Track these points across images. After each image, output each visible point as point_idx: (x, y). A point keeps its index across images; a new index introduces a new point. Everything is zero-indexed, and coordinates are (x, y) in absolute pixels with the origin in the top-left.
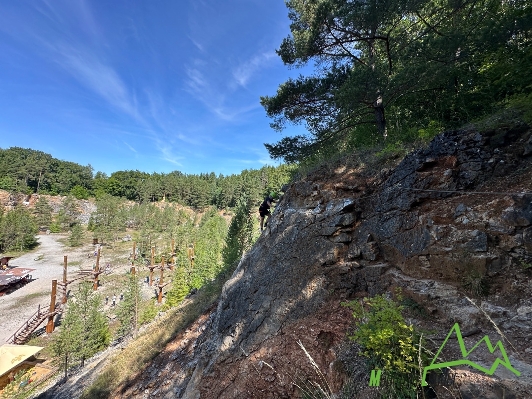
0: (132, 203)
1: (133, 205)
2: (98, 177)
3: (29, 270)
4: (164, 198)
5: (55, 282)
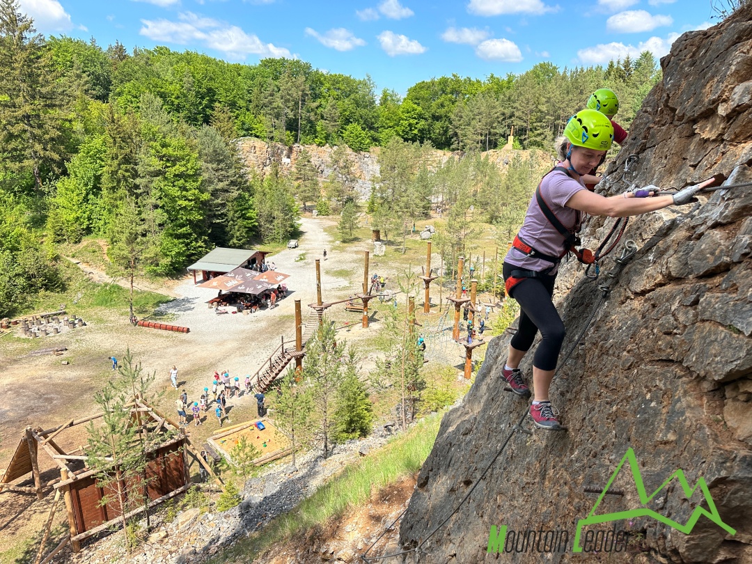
0: (443, 156)
1: (445, 159)
2: (384, 101)
3: (283, 275)
4: (511, 138)
5: (298, 304)
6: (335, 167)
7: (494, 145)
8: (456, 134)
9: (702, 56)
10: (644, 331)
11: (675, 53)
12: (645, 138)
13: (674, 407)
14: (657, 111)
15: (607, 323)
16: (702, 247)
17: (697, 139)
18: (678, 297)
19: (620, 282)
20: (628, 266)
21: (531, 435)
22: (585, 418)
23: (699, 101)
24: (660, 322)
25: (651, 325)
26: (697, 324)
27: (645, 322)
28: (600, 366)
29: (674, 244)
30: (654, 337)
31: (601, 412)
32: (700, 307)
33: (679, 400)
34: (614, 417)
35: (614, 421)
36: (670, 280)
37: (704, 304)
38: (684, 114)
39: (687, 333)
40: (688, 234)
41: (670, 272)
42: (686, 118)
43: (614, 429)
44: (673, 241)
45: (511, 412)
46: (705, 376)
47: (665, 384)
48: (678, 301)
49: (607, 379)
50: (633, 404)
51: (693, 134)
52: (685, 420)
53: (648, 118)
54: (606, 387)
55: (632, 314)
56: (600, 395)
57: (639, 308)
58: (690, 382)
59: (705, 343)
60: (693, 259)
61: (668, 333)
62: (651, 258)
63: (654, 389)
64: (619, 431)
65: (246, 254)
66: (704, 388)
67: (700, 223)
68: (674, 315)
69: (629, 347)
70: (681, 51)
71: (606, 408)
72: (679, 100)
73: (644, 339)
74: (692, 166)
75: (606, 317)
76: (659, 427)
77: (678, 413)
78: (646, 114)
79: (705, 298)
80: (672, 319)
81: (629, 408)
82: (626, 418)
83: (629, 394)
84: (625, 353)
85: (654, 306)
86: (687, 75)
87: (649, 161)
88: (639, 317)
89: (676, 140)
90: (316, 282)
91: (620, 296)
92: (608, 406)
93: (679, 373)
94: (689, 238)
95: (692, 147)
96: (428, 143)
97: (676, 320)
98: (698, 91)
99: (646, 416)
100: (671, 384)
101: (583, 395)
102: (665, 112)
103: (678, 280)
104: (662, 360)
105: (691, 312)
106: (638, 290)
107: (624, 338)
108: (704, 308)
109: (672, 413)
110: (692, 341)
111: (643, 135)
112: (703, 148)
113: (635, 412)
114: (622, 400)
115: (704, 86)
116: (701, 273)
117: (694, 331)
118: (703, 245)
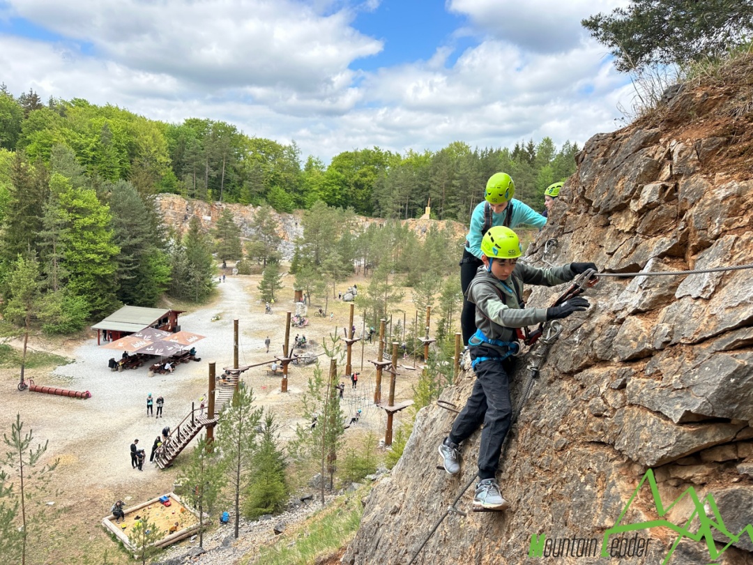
1: (367, 225)
2: (309, 167)
3: (198, 336)
4: (428, 209)
5: (212, 367)
6: (258, 227)
7: (413, 214)
8: (377, 202)
9: (613, 156)
10: (575, 412)
11: (589, 151)
12: (562, 223)
13: (609, 491)
14: (572, 200)
15: (538, 402)
16: (625, 333)
17: (611, 229)
18: (606, 380)
19: (548, 360)
20: (555, 345)
21: (465, 516)
22: (520, 500)
23: (613, 196)
24: (590, 403)
25: (581, 406)
26: (626, 408)
27: (575, 403)
28: (533, 446)
29: (597, 327)
30: (585, 418)
31: (536, 494)
32: (627, 391)
33: (613, 484)
34: (550, 499)
35: (550, 504)
36: (596, 362)
37: (631, 389)
38: (599, 206)
39: (617, 416)
40: (610, 318)
41: (596, 355)
42: (601, 210)
43: (550, 512)
44: (597, 324)
45: (443, 491)
46: (638, 461)
47: (598, 467)
48: (606, 384)
49: (541, 460)
50: (568, 487)
51: (607, 225)
52: (621, 505)
53: (564, 206)
54: (540, 468)
55: (562, 395)
56: (534, 476)
57: (568, 388)
58: (622, 465)
59: (635, 427)
60: (618, 343)
61: (598, 416)
62: (576, 339)
63: (588, 472)
64: (555, 514)
65: (157, 313)
66: (635, 472)
67: (621, 309)
68: (603, 397)
69: (562, 428)
70: (593, 149)
71: (541, 489)
72: (595, 193)
73: (576, 420)
74: (609, 254)
75: (537, 395)
76: (595, 511)
77: (613, 498)
78: (563, 202)
79: (631, 382)
80: (602, 401)
81: (565, 491)
82: (562, 501)
83: (564, 477)
84: (557, 433)
85: (582, 387)
86: (600, 172)
87: (567, 245)
88: (569, 398)
89: (592, 228)
90: (232, 343)
91: (549, 375)
92: (543, 488)
93: (611, 456)
94: (612, 322)
95: (607, 236)
96: (351, 209)
97: (606, 402)
98: (611, 187)
99: (582, 500)
100: (604, 466)
101: (517, 475)
102: (580, 202)
103: (604, 362)
104: (593, 442)
105: (620, 395)
106: (566, 371)
107: (556, 418)
108: (632, 392)
109: (608, 497)
110: (621, 424)
111: (560, 221)
112: (617, 238)
113: (571, 495)
114: (557, 483)
115: (616, 183)
116: (626, 358)
117: (623, 415)
118: (626, 329)
